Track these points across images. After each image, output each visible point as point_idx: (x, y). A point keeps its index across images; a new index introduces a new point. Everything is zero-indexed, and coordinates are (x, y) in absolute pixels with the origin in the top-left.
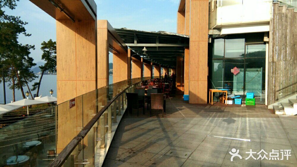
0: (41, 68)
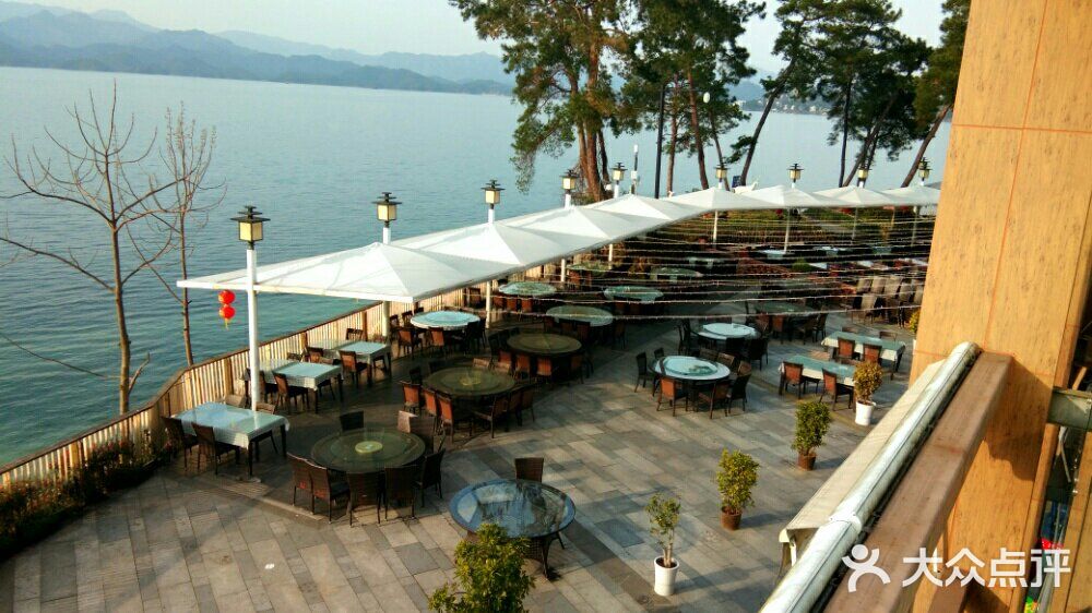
0: (768, 85)
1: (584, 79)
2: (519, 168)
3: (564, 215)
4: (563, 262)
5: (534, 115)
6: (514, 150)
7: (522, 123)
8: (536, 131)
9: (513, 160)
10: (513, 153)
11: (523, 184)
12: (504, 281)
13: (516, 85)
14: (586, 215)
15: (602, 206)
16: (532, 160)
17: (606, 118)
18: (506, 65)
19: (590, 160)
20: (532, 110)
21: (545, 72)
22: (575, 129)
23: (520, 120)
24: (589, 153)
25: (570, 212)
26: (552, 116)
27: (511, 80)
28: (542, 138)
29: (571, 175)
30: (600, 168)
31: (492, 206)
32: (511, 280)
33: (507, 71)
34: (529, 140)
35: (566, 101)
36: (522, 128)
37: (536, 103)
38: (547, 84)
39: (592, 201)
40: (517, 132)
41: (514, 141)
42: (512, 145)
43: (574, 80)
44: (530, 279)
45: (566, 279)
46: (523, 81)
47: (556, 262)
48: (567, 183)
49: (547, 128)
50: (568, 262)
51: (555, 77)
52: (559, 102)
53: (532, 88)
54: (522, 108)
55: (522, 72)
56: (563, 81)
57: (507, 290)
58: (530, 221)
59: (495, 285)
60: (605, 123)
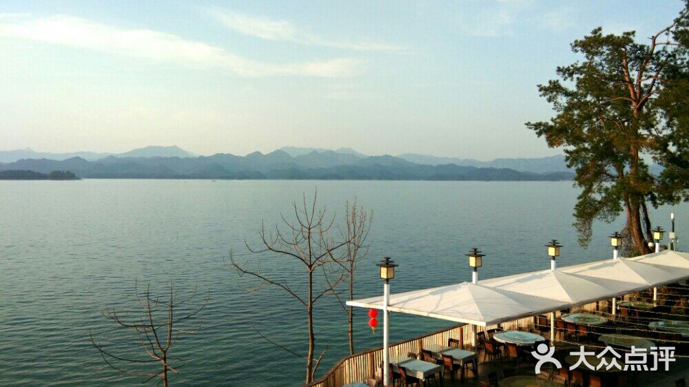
1: (627, 169)
2: (580, 230)
3: (612, 265)
4: (614, 300)
5: (589, 195)
6: (575, 218)
7: (581, 200)
8: (591, 205)
9: (575, 225)
10: (575, 220)
11: (584, 242)
12: (566, 310)
13: (576, 175)
14: (628, 265)
15: (645, 259)
16: (590, 225)
17: (647, 195)
18: (568, 163)
19: (635, 225)
20: (589, 190)
21: (598, 165)
22: (622, 203)
23: (579, 198)
24: (634, 219)
25: (616, 263)
26: (604, 195)
27: (573, 170)
28: (597, 210)
29: (617, 236)
30: (644, 230)
31: (554, 258)
32: (574, 310)
33: (569, 166)
34: (586, 211)
35: (614, 183)
36: (581, 203)
37: (592, 186)
38: (599, 174)
39: (639, 254)
40: (577, 205)
41: (575, 212)
42: (574, 215)
43: (620, 168)
44: (586, 311)
45: (617, 311)
46: (581, 173)
47: (608, 299)
48: (614, 242)
49: (600, 202)
50: (618, 299)
51: (606, 168)
52: (608, 184)
53: (587, 176)
54: (580, 190)
55: (580, 166)
56: (612, 170)
57: (569, 319)
58: (585, 269)
59: (558, 314)
60: (646, 198)
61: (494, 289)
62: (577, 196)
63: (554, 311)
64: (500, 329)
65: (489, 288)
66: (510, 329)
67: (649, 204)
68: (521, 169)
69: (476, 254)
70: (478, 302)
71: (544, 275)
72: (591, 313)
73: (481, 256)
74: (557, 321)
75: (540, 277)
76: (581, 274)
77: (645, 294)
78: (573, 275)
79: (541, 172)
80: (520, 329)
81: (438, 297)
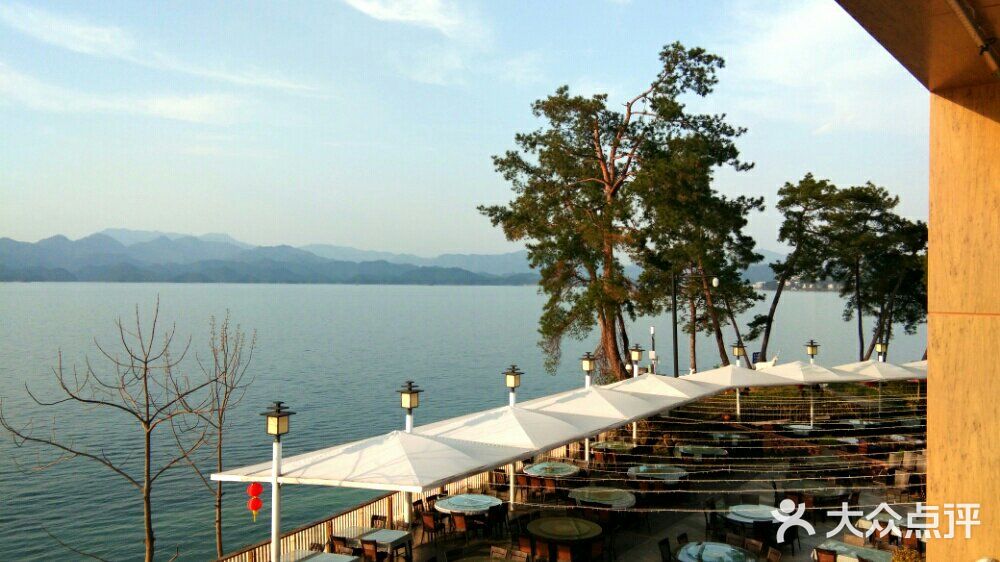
1: (600, 271)
2: (547, 351)
3: (583, 395)
4: (587, 441)
5: (557, 304)
6: (541, 335)
7: (547, 311)
8: (560, 317)
9: (541, 344)
10: (540, 337)
11: (551, 366)
12: (529, 460)
13: (541, 278)
14: (603, 395)
15: (623, 386)
16: (558, 343)
17: (623, 304)
18: (531, 261)
19: (610, 342)
20: (556, 298)
21: (568, 266)
22: (595, 314)
23: (545, 308)
24: (609, 336)
25: (587, 393)
26: (574, 304)
27: (537, 270)
28: (566, 324)
29: (589, 357)
30: (621, 350)
31: (513, 389)
32: (538, 459)
33: (532, 266)
34: (554, 325)
35: (586, 289)
36: (547, 314)
37: (560, 292)
38: (569, 277)
39: (615, 380)
40: (542, 318)
41: (540, 327)
42: (539, 331)
43: (592, 270)
44: (554, 459)
45: (592, 456)
46: (547, 275)
47: (580, 441)
48: (586, 365)
49: (570, 314)
50: (592, 440)
51: (576, 269)
52: (579, 290)
53: (555, 279)
54: (546, 298)
55: (545, 266)
56: (583, 271)
57: (534, 471)
58: (550, 403)
59: (520, 465)
60: (623, 308)
61: (435, 438)
62: (543, 306)
63: (513, 461)
64: (444, 494)
65: (428, 437)
66: (457, 493)
67: (626, 315)
68: (474, 269)
69: (412, 389)
70: (412, 458)
71: (501, 414)
72: (560, 461)
73: (417, 392)
74: (519, 476)
75: (497, 416)
76: (544, 409)
77: (623, 431)
78: (537, 411)
79: (500, 273)
80: (471, 491)
81: (355, 455)
